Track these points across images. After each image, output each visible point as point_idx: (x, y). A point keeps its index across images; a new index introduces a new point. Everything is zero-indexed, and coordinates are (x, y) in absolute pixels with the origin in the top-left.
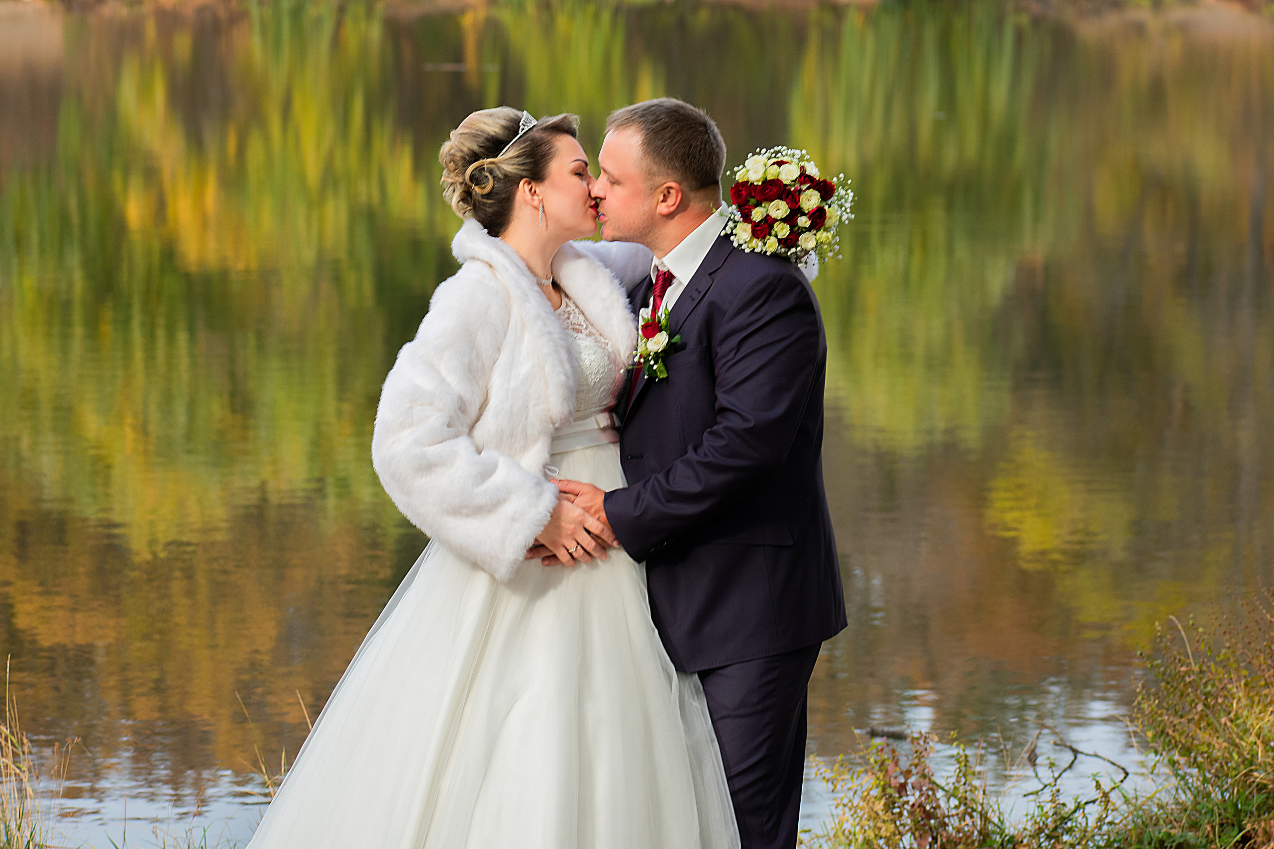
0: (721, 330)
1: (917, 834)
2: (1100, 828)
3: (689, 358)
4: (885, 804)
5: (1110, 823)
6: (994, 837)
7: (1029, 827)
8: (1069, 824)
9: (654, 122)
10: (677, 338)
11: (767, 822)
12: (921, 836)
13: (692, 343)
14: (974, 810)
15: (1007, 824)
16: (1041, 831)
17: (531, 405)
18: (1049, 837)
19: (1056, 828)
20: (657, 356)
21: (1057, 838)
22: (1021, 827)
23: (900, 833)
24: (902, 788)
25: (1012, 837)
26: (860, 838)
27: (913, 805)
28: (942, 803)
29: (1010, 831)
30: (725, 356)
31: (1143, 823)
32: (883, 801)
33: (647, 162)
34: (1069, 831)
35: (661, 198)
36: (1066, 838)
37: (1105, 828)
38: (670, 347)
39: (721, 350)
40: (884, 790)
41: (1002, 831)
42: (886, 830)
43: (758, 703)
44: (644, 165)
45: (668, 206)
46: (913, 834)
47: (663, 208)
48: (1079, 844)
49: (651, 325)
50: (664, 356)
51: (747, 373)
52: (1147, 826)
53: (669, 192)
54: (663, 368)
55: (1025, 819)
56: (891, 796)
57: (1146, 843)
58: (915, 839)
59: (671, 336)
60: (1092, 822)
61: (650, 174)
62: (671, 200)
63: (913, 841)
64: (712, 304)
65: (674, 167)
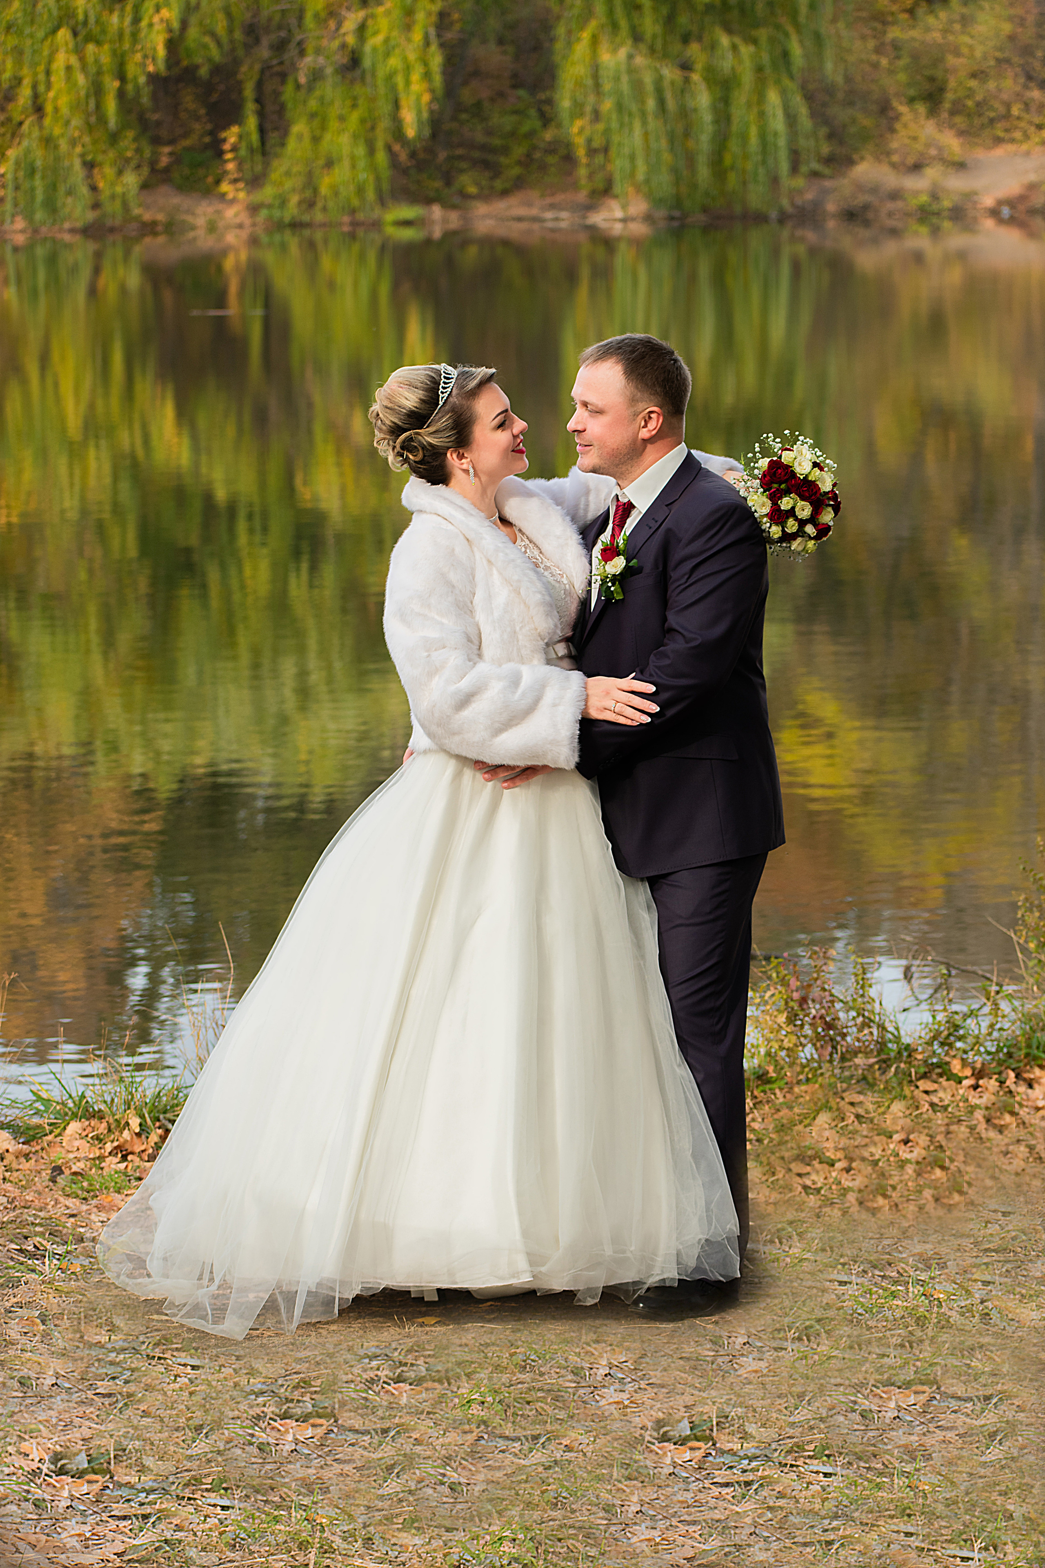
0: (678, 553)
1: (818, 1045)
2: (990, 1034)
3: (644, 582)
4: (787, 1018)
5: (1001, 1029)
6: (890, 1045)
7: (923, 1034)
8: (961, 1032)
9: (632, 352)
10: (634, 562)
11: (717, 1023)
12: (822, 1046)
13: (648, 568)
14: (872, 1021)
15: (902, 1033)
16: (934, 1038)
17: (518, 629)
18: (942, 1044)
19: (950, 1035)
20: (615, 578)
21: (951, 1045)
22: (917, 1035)
23: (801, 1044)
24: (803, 1001)
25: (908, 1045)
26: (763, 1051)
27: (814, 1017)
28: (841, 1015)
29: (906, 1040)
30: (678, 580)
31: (1031, 1028)
32: (785, 1015)
33: (631, 388)
34: (960, 1038)
35: (643, 423)
36: (959, 1044)
37: (995, 1034)
38: (628, 571)
39: (674, 575)
40: (786, 1003)
41: (897, 1038)
42: (789, 1042)
43: (710, 913)
44: (628, 393)
45: (650, 431)
46: (814, 1045)
47: (644, 434)
48: (972, 1049)
49: (610, 549)
50: (621, 579)
51: (697, 596)
52: (1034, 1031)
53: (650, 418)
54: (619, 590)
55: (918, 1028)
56: (792, 1008)
57: (1034, 1046)
58: (816, 1050)
59: (628, 560)
60: (984, 1031)
61: (633, 401)
62: (652, 425)
63: (814, 1051)
64: (669, 531)
65: (656, 393)
